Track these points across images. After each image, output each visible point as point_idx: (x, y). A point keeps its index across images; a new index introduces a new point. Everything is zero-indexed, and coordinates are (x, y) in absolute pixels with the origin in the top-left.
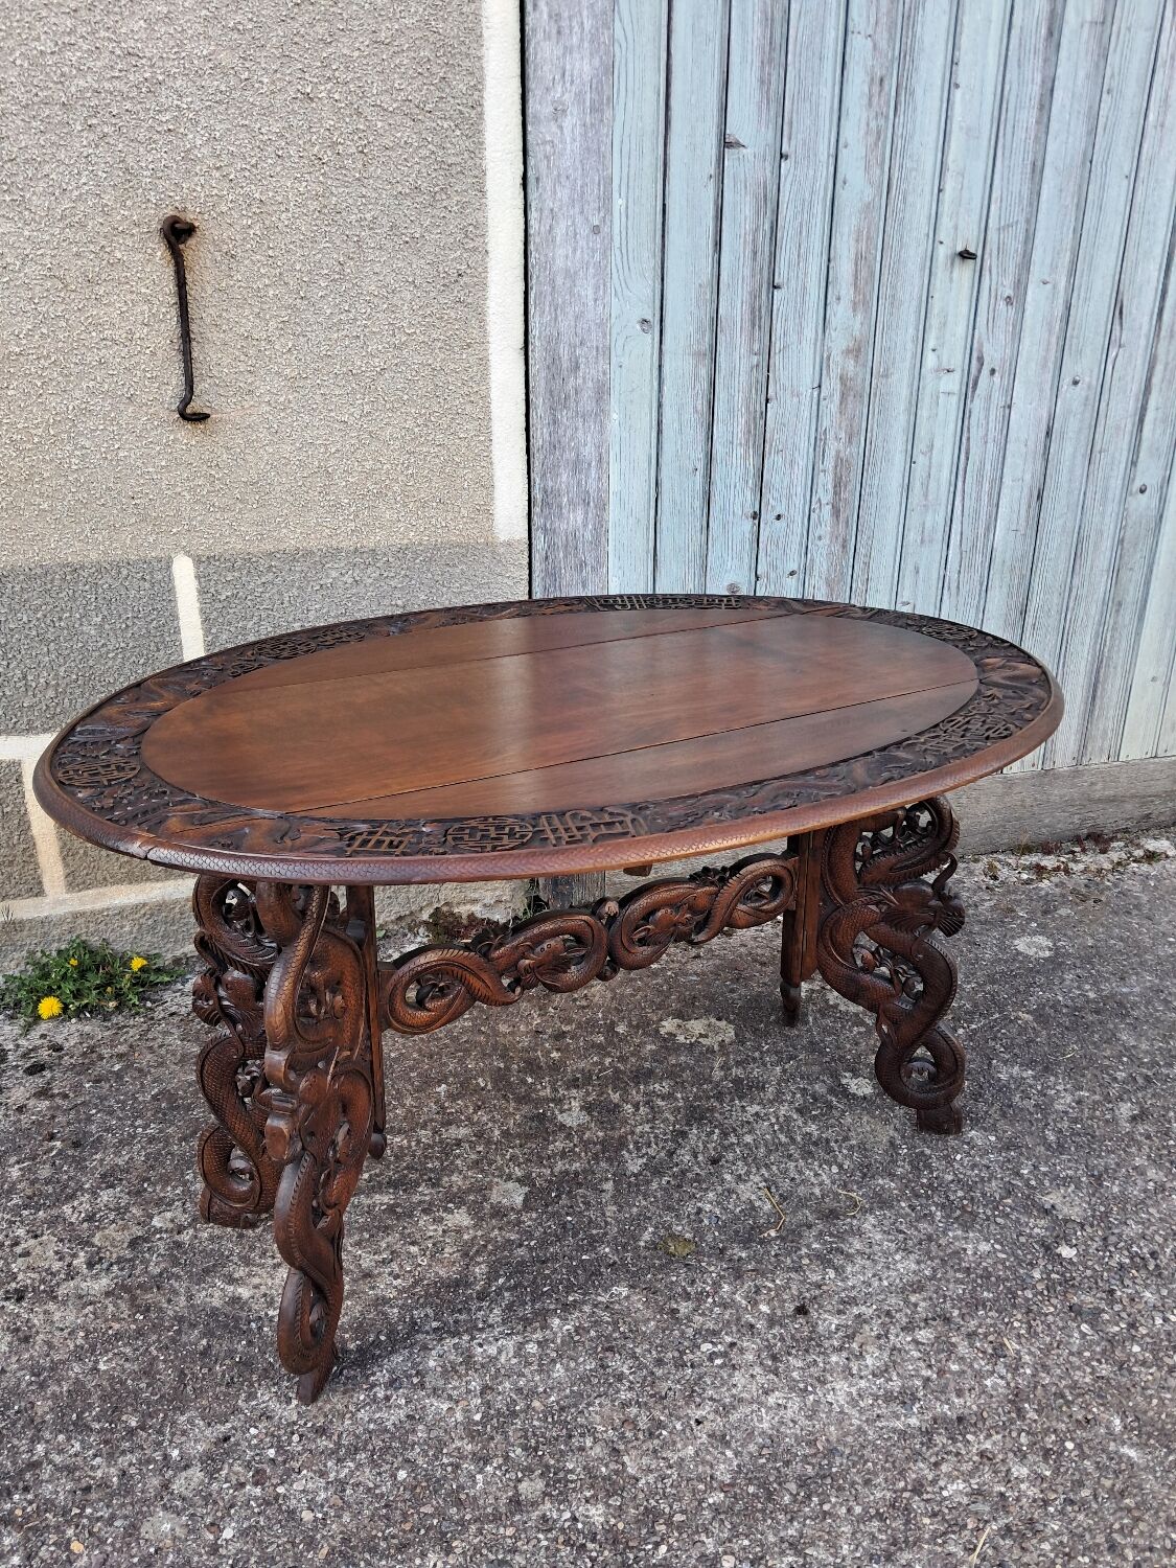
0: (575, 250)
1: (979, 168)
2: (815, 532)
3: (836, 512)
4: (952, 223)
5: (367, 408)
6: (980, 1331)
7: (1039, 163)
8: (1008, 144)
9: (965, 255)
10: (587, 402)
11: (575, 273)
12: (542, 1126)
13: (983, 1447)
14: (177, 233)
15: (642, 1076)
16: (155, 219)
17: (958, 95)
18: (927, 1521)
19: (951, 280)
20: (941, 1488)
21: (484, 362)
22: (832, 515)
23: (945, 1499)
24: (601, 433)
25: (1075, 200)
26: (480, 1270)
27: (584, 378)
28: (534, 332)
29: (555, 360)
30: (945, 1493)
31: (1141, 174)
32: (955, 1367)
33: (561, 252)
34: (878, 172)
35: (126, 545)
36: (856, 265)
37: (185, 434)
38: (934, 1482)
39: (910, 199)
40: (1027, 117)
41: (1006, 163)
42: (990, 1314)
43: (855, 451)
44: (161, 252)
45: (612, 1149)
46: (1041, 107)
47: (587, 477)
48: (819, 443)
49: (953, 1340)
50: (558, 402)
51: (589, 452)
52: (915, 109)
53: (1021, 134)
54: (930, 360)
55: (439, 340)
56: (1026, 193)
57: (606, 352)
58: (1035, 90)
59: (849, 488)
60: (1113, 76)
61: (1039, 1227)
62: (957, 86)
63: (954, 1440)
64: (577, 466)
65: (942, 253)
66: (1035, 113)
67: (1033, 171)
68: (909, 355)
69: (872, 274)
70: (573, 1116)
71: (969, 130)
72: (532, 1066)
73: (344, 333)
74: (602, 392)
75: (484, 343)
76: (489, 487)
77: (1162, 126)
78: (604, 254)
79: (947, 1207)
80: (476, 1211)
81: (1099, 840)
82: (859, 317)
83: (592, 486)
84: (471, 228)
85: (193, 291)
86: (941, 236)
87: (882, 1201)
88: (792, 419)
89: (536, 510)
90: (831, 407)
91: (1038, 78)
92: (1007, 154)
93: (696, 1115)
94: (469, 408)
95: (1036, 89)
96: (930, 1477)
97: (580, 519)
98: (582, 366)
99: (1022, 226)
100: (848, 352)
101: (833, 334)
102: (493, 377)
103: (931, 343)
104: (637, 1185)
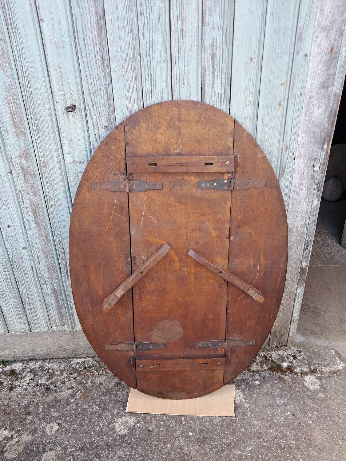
1: (69, 63)
2: (30, 232)
3: (38, 224)
4: (61, 92)
7: (106, 58)
8: (83, 51)
9: (72, 108)
17: (44, 25)
19: (69, 120)
22: (36, 225)
25: (134, 76)
31: (173, 59)
34: (9, 69)
36: (12, 116)
39: (31, 82)
40: (92, 33)
41: (85, 59)
43: (40, 199)
46: (100, 27)
48: (20, 197)
52: (21, 36)
53: (89, 43)
54: (68, 158)
56: (101, 74)
58: (92, 18)
59: (41, 214)
60: (141, 5)
62: (43, 21)
65: (60, 108)
66: (96, 30)
67: (103, 63)
68: (55, 156)
69: (22, 119)
71: (57, 45)
77: (182, 30)
82: (22, 140)
86: (56, 99)
90: (20, 183)
91: (93, 11)
92: (84, 54)
95: (94, 17)
99: (103, 92)
100: (21, 156)
101: (9, 148)
103: (66, 150)
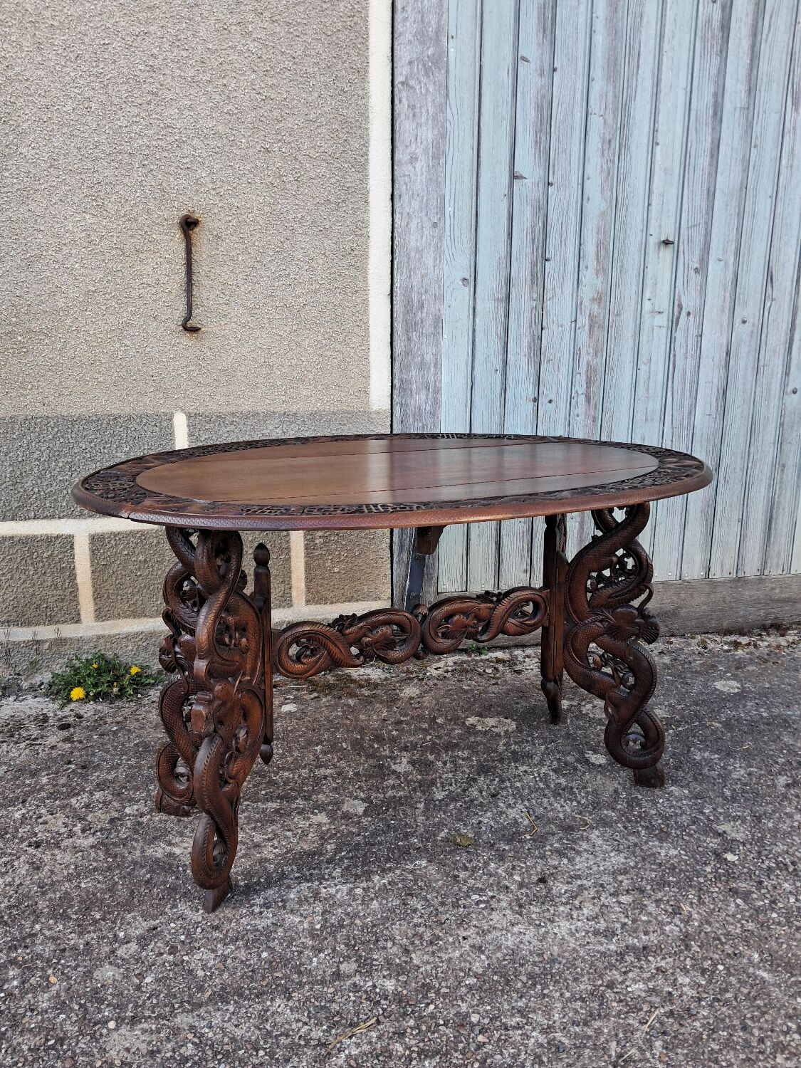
0: (422, 237)
1: (673, 192)
2: (574, 412)
3: (588, 399)
4: (658, 224)
5: (295, 328)
6: (664, 898)
7: (712, 189)
8: (691, 178)
9: (667, 243)
10: (428, 329)
11: (422, 250)
12: (381, 771)
13: (659, 965)
14: (189, 224)
15: (450, 747)
16: (177, 216)
17: (658, 149)
18: (615, 1004)
19: (659, 258)
20: (627, 986)
21: (365, 302)
22: (586, 401)
23: (629, 992)
24: (437, 346)
25: (737, 211)
26: (330, 847)
27: (427, 313)
28: (397, 285)
29: (408, 303)
30: (629, 989)
31: (779, 195)
32: (645, 918)
33: (413, 237)
34: (609, 193)
35: (148, 404)
36: (597, 247)
37: (186, 339)
38: (623, 982)
39: (630, 209)
40: (703, 161)
41: (691, 189)
42: (673, 889)
43: (599, 362)
44: (179, 235)
45: (426, 786)
46: (712, 156)
47: (428, 372)
48: (576, 355)
49: (645, 903)
50: (410, 326)
51: (429, 358)
52: (631, 158)
53: (699, 172)
54: (647, 306)
55: (338, 288)
56: (704, 207)
57: (440, 298)
58: (707, 145)
59: (596, 384)
60: (757, 138)
61: (713, 843)
62: (657, 144)
63: (639, 960)
64: (422, 366)
65: (652, 241)
66: (708, 159)
67: (708, 194)
68: (633, 302)
69: (608, 253)
70: (403, 766)
71: (665, 170)
72: (379, 739)
73: (283, 282)
74: (438, 322)
75: (366, 290)
76: (366, 377)
77: (792, 166)
78: (440, 239)
79: (650, 829)
80: (331, 816)
81: (779, 628)
82: (600, 279)
83: (432, 380)
84: (360, 223)
85: (195, 257)
86: (651, 231)
87: (605, 823)
88: (558, 340)
89: (396, 392)
90: (583, 336)
91: (709, 139)
92: (691, 184)
93: (483, 770)
94: (356, 330)
95: (708, 145)
96: (620, 980)
97: (423, 398)
98: (425, 306)
99: (702, 227)
100: (593, 300)
101: (584, 289)
102: (371, 311)
103: (647, 295)
104: (441, 806)
